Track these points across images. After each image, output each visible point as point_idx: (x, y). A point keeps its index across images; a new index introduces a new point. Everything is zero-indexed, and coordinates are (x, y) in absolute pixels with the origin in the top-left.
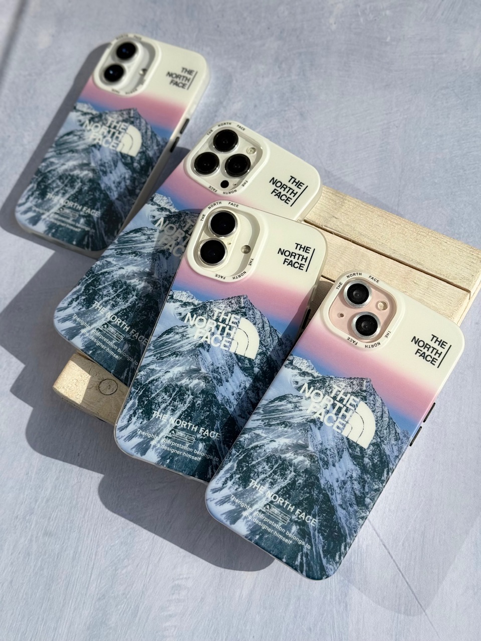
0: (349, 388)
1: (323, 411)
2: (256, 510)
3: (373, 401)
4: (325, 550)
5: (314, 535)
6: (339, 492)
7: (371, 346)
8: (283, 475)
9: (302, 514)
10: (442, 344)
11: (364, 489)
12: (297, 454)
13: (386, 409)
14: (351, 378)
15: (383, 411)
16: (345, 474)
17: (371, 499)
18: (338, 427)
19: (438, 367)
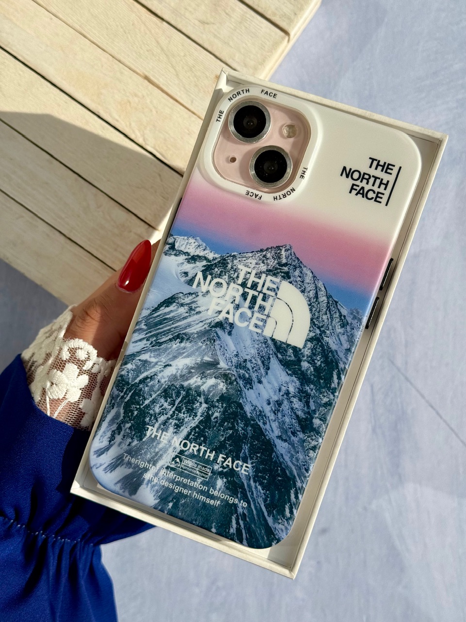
0: (262, 265)
1: (231, 307)
2: (162, 467)
3: (300, 277)
4: (268, 504)
5: (249, 486)
6: (274, 418)
7: (282, 197)
8: (191, 411)
9: (227, 461)
10: (388, 168)
11: (308, 407)
12: (205, 377)
13: (320, 285)
14: (262, 251)
15: (316, 288)
16: (278, 391)
17: (321, 419)
18: (256, 326)
19: (387, 205)
